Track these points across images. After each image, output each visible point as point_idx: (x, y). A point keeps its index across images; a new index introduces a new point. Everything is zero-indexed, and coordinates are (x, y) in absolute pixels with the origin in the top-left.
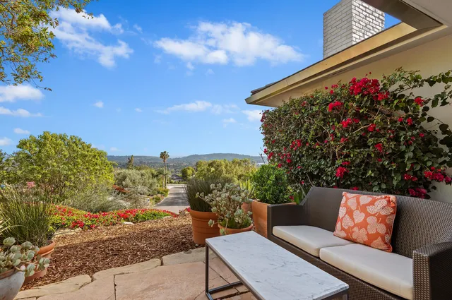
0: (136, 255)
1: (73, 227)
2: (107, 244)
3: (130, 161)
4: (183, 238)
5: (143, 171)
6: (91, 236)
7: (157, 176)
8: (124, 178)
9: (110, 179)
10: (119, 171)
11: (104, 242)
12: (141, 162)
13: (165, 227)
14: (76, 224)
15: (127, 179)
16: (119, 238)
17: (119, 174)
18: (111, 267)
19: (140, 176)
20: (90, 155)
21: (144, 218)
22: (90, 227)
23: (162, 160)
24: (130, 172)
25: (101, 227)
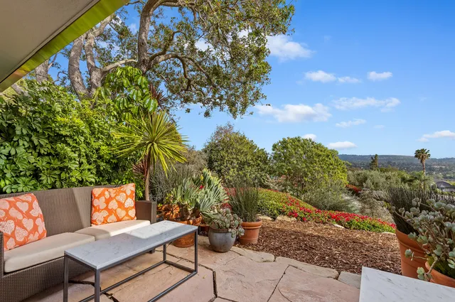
0: (323, 258)
1: (290, 216)
2: (307, 238)
3: (374, 161)
4: (388, 264)
5: (389, 174)
6: (299, 227)
7: (411, 181)
8: (366, 179)
9: (343, 178)
10: (360, 172)
11: (305, 235)
12: (389, 163)
13: (375, 243)
14: (292, 214)
15: (369, 181)
16: (319, 237)
17: (359, 175)
18: (296, 259)
19: (384, 180)
20: (324, 155)
21: (359, 226)
22: (303, 220)
23: (418, 161)
24: (373, 173)
25: (311, 222)
